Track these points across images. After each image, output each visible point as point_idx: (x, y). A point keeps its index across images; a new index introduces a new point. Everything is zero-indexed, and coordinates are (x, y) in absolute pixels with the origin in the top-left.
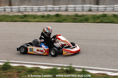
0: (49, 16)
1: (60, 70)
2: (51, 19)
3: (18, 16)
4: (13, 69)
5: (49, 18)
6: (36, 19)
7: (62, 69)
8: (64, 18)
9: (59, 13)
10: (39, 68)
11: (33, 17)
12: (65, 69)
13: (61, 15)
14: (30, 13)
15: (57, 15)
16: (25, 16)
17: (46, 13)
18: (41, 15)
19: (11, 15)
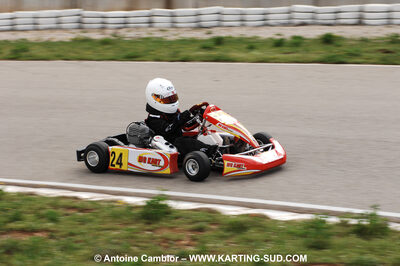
0: (298, 42)
1: (337, 225)
2: (307, 51)
3: (193, 41)
4: (177, 218)
5: (299, 49)
6: (256, 53)
7: (344, 224)
8: (351, 50)
9: (335, 31)
10: (265, 217)
11: (245, 46)
12: (354, 222)
13: (340, 38)
14: (236, 33)
15: (328, 40)
16: (219, 41)
17: (288, 33)
18: (271, 39)
19: (172, 38)
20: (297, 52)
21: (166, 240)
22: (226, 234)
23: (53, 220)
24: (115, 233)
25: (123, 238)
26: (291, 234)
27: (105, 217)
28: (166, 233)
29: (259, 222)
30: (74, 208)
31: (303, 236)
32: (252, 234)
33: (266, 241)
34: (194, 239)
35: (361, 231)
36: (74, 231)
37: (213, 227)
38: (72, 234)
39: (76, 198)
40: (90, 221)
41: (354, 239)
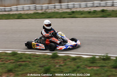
0: (95, 12)
1: (98, 58)
2: (97, 14)
3: (66, 12)
4: (60, 58)
5: (95, 14)
6: (83, 15)
7: (100, 58)
8: (109, 14)
9: (105, 8)
10: (81, 57)
11: (81, 13)
12: (102, 57)
13: (106, 10)
14: (78, 10)
15: (103, 11)
16: (73, 12)
17: (93, 9)
18: (88, 11)
19: (61, 12)
20: (94, 15)
21: (57, 62)
22: (71, 61)
23: (30, 59)
24: (44, 61)
25: (47, 62)
26: (87, 60)
27: (42, 58)
28: (57, 61)
29: (80, 58)
30: (35, 56)
31: (89, 61)
32: (78, 60)
33: (81, 62)
34: (63, 62)
35: (104, 59)
36: (35, 61)
37: (68, 59)
38: (34, 62)
39: (35, 54)
40: (39, 59)
41: (102, 61)
